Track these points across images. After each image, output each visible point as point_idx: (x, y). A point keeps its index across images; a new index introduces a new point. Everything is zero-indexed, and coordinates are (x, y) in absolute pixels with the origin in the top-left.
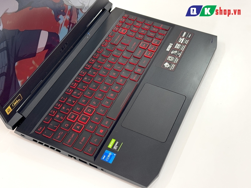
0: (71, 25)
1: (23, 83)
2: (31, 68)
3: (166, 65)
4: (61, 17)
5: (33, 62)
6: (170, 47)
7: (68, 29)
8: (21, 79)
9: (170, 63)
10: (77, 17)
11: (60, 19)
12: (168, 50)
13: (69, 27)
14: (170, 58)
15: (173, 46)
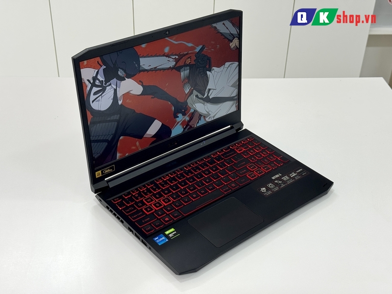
0: (189, 127)
1: (120, 156)
2: (134, 148)
3: (263, 189)
4: (180, 115)
5: (138, 143)
6: (277, 176)
7: (184, 129)
8: (120, 153)
9: (268, 189)
10: (198, 122)
11: (178, 117)
12: (273, 178)
13: (186, 127)
14: (270, 185)
15: (281, 177)
